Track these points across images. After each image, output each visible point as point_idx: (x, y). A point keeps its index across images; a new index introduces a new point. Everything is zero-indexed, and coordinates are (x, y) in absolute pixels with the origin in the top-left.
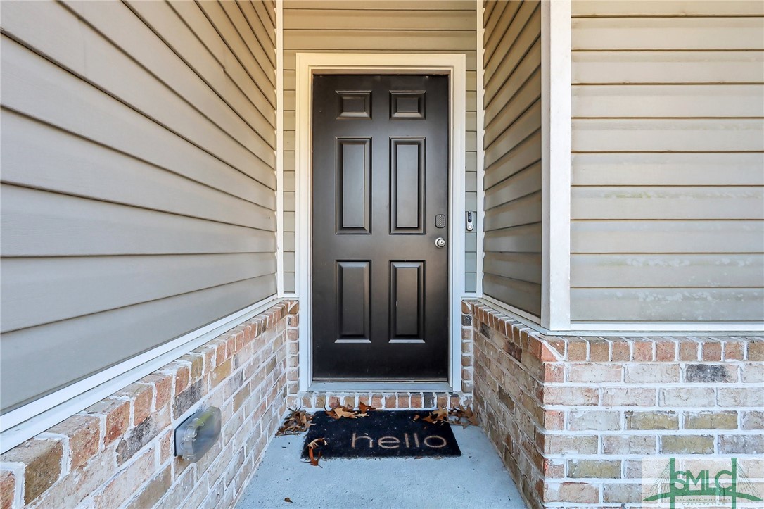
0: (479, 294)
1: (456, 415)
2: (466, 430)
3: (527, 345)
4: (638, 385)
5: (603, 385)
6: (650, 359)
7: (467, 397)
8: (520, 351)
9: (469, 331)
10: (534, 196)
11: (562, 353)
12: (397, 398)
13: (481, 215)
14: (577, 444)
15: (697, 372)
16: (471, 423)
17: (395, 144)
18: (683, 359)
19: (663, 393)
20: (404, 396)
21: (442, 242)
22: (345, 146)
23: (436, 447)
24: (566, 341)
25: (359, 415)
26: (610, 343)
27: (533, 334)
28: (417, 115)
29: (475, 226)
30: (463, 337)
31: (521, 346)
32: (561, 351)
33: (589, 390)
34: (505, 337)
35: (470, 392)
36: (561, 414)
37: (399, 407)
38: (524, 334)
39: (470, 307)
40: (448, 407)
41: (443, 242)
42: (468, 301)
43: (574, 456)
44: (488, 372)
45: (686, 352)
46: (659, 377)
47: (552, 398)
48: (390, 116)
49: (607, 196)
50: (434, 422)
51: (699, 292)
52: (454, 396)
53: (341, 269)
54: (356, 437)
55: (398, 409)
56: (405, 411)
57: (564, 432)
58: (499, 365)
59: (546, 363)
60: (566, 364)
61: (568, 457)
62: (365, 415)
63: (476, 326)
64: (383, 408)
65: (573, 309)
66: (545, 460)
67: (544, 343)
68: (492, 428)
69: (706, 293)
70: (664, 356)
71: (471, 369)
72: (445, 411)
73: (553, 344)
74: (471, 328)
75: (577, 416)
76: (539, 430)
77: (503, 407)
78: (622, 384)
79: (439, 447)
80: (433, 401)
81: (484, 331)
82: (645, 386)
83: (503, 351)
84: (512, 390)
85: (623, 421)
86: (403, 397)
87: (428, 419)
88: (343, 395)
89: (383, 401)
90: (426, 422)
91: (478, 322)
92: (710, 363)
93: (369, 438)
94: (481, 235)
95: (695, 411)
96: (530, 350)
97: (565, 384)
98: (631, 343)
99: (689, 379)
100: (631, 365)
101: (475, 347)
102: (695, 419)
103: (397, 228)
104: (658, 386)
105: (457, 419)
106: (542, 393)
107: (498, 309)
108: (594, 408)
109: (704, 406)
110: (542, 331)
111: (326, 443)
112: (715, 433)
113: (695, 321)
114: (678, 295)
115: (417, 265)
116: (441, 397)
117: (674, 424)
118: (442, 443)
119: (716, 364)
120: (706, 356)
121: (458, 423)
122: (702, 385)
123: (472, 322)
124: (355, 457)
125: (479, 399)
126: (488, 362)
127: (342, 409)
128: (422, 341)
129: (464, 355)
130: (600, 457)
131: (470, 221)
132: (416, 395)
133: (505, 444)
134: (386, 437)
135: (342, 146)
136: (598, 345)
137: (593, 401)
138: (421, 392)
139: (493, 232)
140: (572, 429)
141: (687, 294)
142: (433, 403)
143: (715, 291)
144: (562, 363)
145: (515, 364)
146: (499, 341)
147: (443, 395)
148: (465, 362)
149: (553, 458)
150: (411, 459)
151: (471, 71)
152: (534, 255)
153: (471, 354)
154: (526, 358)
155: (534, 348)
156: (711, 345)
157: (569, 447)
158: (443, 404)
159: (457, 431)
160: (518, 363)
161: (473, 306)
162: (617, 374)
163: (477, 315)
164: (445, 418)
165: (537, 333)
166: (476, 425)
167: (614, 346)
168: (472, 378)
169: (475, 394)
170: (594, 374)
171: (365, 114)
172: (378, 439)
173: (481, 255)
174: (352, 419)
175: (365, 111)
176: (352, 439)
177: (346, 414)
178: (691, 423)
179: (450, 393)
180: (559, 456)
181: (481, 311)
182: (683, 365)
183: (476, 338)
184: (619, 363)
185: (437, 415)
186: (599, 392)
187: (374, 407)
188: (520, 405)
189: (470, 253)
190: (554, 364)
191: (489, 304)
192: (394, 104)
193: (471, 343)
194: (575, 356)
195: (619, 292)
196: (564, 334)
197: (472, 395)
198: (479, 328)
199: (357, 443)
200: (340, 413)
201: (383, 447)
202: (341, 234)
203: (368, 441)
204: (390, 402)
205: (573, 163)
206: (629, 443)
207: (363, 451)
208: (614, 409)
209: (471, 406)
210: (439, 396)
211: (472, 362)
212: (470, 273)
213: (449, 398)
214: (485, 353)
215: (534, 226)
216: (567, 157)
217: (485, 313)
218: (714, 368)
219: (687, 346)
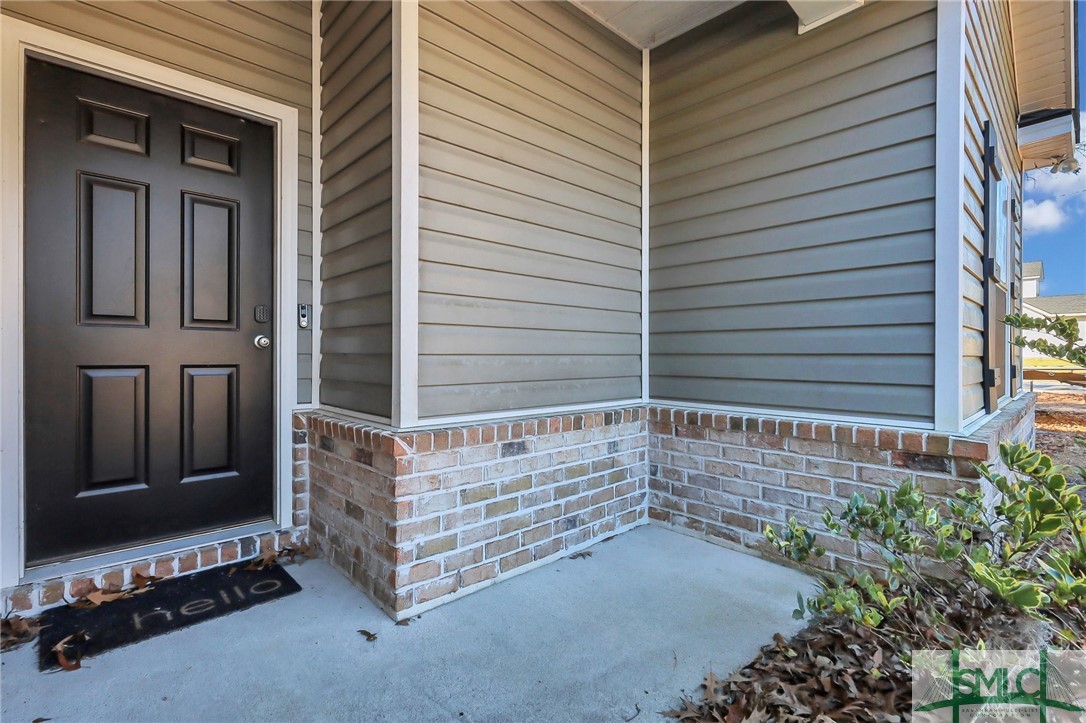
0: (315, 405)
1: (288, 555)
2: (303, 566)
3: (378, 446)
4: (470, 466)
5: (444, 470)
6: (478, 443)
7: (300, 531)
8: (370, 455)
9: (304, 449)
10: (384, 296)
11: (412, 446)
12: (199, 555)
13: (318, 309)
14: (422, 528)
15: (509, 449)
16: (308, 558)
17: (189, 202)
18: (499, 439)
19: (487, 468)
20: (209, 550)
21: (265, 341)
22: (97, 190)
23: (268, 591)
24: (415, 435)
25: (136, 592)
26: (450, 432)
27: (385, 433)
28: (227, 168)
29: (310, 321)
30: (295, 458)
31: (372, 448)
32: (411, 444)
33: (433, 477)
34: (352, 444)
35: (305, 524)
36: (411, 503)
37: (202, 566)
38: (376, 435)
39: (304, 421)
40: (276, 548)
41: (268, 341)
42: (302, 414)
43: (421, 539)
44: (331, 491)
45: (502, 433)
46: (484, 457)
47: (403, 490)
48: (183, 160)
49: (448, 304)
50: (260, 569)
51: (511, 386)
52: (284, 534)
53: (89, 381)
54: (140, 616)
55: (200, 569)
56: (210, 570)
57: (414, 519)
58: (345, 478)
59: (397, 458)
60: (415, 456)
61: (416, 542)
62: (147, 589)
63: (312, 442)
64: (176, 574)
65: (421, 406)
66: (396, 550)
67: (397, 439)
68: (336, 551)
69: (515, 386)
70: (487, 439)
71: (306, 496)
72: (273, 554)
73: (404, 439)
74: (306, 446)
75: (424, 502)
76: (392, 524)
77: (352, 521)
78: (458, 468)
79: (272, 590)
80: (254, 546)
81: (326, 444)
82: (475, 465)
83: (350, 461)
84: (359, 498)
85: (459, 498)
86: (208, 552)
87: (251, 567)
88: (100, 573)
89: (176, 564)
90: (248, 571)
91: (317, 437)
92: (516, 441)
93: (162, 612)
94: (317, 333)
95: (507, 480)
96: (383, 449)
97: (414, 475)
98: (465, 431)
99: (504, 455)
100: (465, 450)
101: (311, 467)
102: (507, 485)
103: (194, 320)
104: (482, 464)
105: (290, 558)
106: (394, 487)
107: (344, 418)
108: (437, 492)
109: (513, 475)
110: (393, 429)
111: (87, 638)
112: (518, 494)
113: (508, 409)
114: (497, 389)
115: (227, 371)
116: (266, 538)
117: (494, 493)
118: (275, 585)
119: (520, 440)
120: (515, 436)
121: (292, 562)
122: (512, 458)
123: (307, 439)
124: (148, 638)
125: (317, 527)
126: (329, 479)
127: (100, 592)
128: (235, 473)
129: (297, 480)
130: (442, 534)
131: (304, 316)
132: (229, 545)
133: (352, 560)
134: (192, 603)
135: (92, 187)
136: (441, 437)
137: (436, 486)
138: (236, 539)
139: (331, 330)
140: (420, 515)
141: (503, 388)
142: (255, 548)
143: (521, 384)
144: (411, 456)
145: (365, 470)
146: (344, 451)
147: (268, 536)
148: (297, 488)
149: (404, 546)
150: (237, 615)
151: (305, 133)
152: (384, 356)
153: (305, 477)
154: (378, 460)
155: (386, 446)
156: (517, 426)
157: (417, 533)
158: (270, 546)
159: (291, 570)
160: (369, 468)
161: (309, 419)
162: (455, 460)
163: (316, 428)
164: (274, 561)
165: (389, 432)
166: (315, 558)
167: (452, 434)
168: (308, 506)
169: (311, 524)
170: (437, 462)
171: (136, 147)
172: (178, 609)
173: (317, 357)
174: (124, 600)
175: (136, 142)
176: (133, 621)
177: (109, 598)
178: (505, 489)
179: (277, 532)
180: (409, 543)
181: (322, 422)
182: (500, 444)
183: (313, 456)
184: (456, 450)
185: (262, 560)
186: (441, 477)
187: (160, 576)
188: (370, 510)
189: (304, 355)
190: (404, 457)
191: (330, 415)
192: (187, 144)
193: (305, 464)
194: (423, 447)
195: (457, 389)
196: (413, 429)
197: (307, 527)
198: (317, 443)
199: (142, 623)
200: (97, 599)
201: (190, 614)
202: (90, 325)
203: (164, 616)
204: (188, 561)
205: (420, 270)
206: (463, 516)
207: (156, 627)
208: (453, 490)
209: (307, 540)
210: (263, 538)
211: (308, 488)
212: (304, 380)
213: (277, 538)
214: (327, 470)
215: (383, 328)
216: (416, 264)
217: (328, 424)
218: (518, 443)
219: (502, 428)
